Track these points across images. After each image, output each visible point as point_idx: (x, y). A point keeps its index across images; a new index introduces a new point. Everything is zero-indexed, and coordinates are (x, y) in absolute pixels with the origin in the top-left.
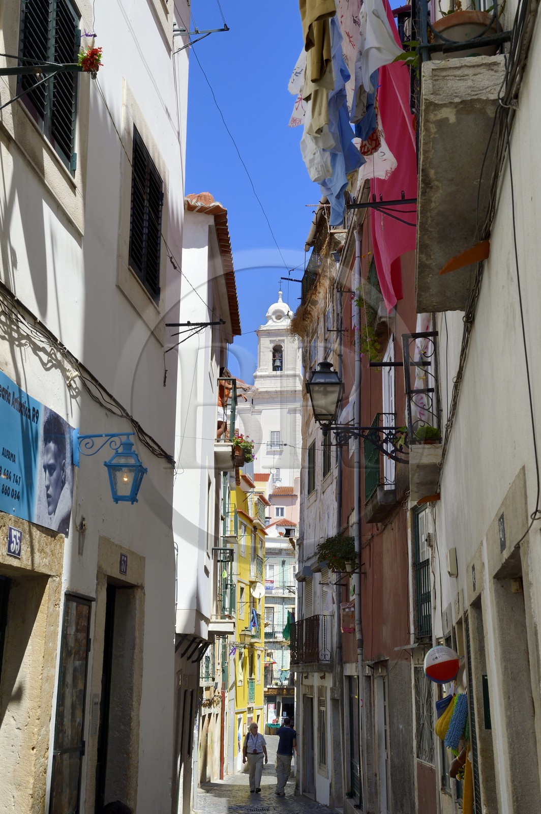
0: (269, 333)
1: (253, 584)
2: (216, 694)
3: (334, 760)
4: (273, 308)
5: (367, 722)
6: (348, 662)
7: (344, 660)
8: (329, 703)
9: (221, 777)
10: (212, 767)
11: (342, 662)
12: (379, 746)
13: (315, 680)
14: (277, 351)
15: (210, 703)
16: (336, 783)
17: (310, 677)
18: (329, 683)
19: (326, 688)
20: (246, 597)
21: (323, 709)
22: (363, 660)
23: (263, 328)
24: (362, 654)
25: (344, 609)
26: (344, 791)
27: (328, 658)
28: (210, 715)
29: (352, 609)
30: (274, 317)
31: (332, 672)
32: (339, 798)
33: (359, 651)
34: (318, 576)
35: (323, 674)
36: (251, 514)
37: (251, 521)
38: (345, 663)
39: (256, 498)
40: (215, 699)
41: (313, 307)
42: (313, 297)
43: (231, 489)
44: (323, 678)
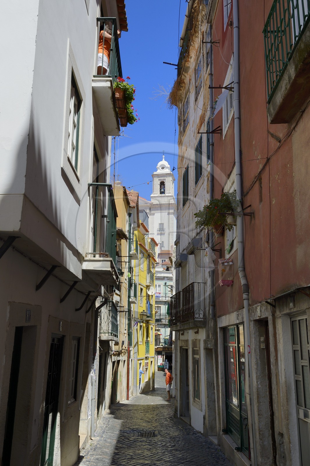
0: (158, 176)
1: (148, 287)
2: (124, 348)
3: (208, 397)
4: (160, 163)
6: (225, 314)
7: (218, 315)
8: (202, 352)
9: (128, 399)
10: (121, 393)
11: (215, 317)
13: (190, 335)
14: (162, 184)
15: (119, 354)
16: (209, 416)
17: (185, 333)
18: (202, 335)
19: (200, 340)
20: (144, 294)
21: (196, 356)
22: (249, 305)
23: (155, 173)
24: (248, 299)
25: (223, 263)
26: (220, 425)
27: (201, 316)
28: (119, 361)
29: (231, 263)
30: (160, 168)
31: (205, 327)
32: (212, 428)
33: (245, 296)
34: (191, 257)
35: (196, 330)
36: (147, 247)
37: (147, 251)
38: (220, 316)
39: (149, 240)
40: (123, 351)
43: (134, 229)
44: (197, 333)
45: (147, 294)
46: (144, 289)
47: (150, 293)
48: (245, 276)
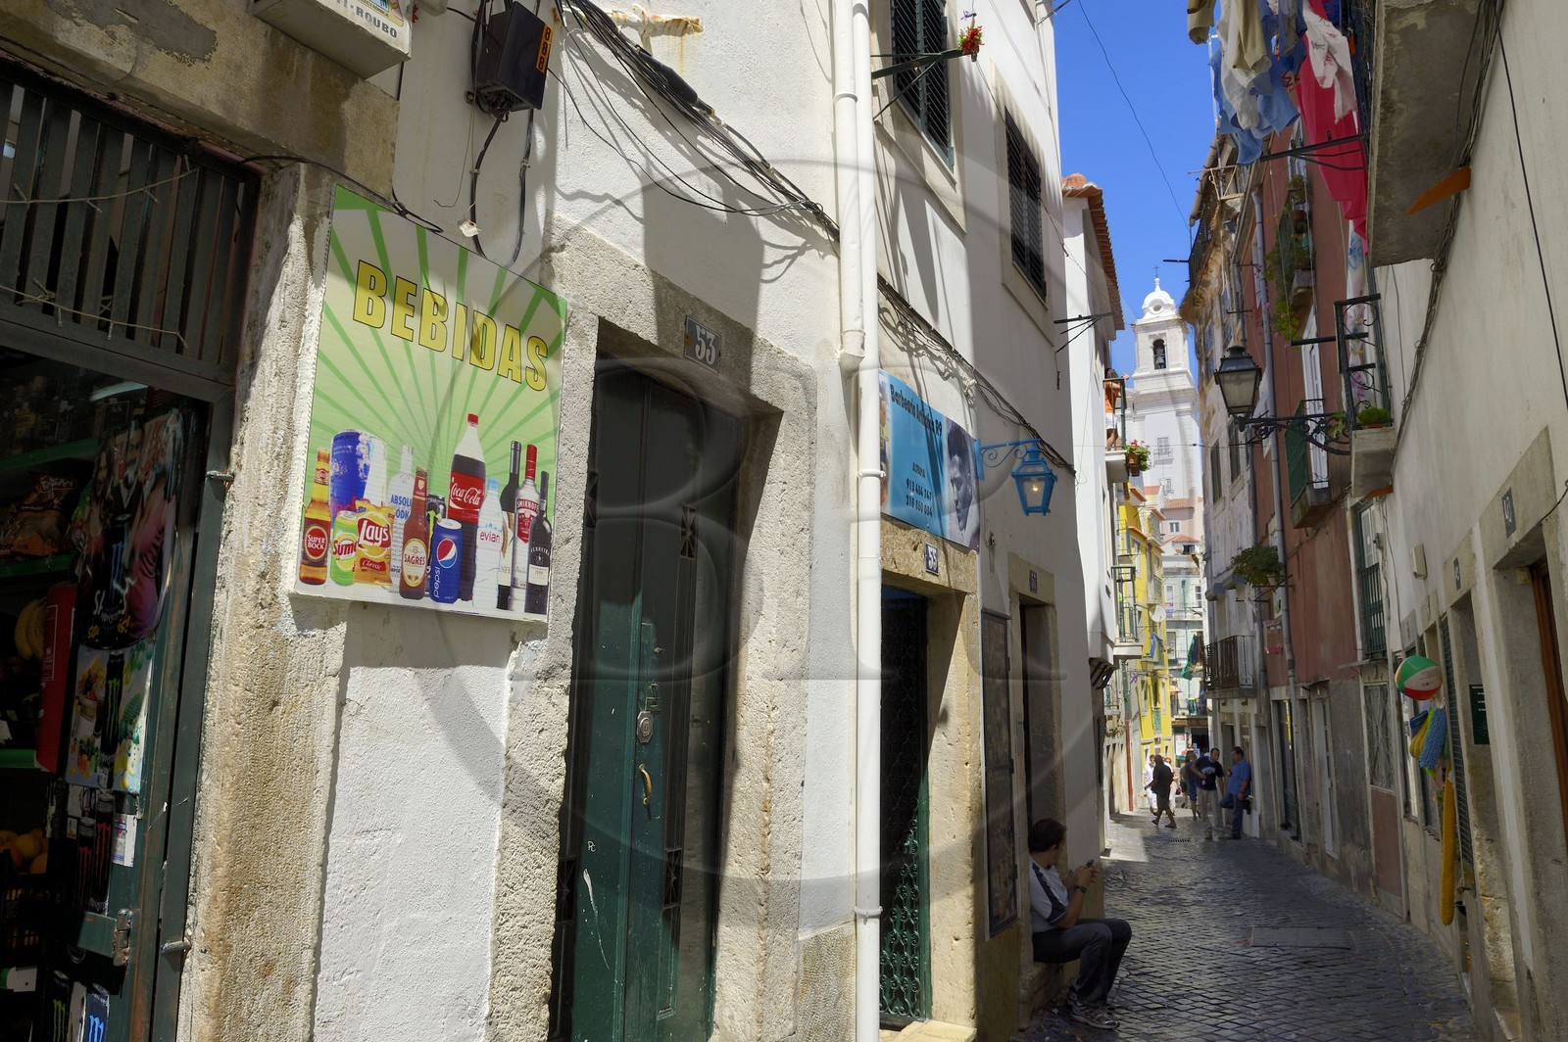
0: (1146, 328)
1: (1151, 607)
2: (1120, 723)
3: (1264, 790)
4: (1150, 298)
5: (1304, 749)
6: (1277, 686)
7: (1270, 683)
8: (1254, 731)
9: (1131, 809)
10: (1121, 799)
11: (1268, 686)
12: (1321, 773)
13: (1235, 706)
14: (1159, 346)
15: (1114, 733)
16: (1266, 815)
17: (1228, 703)
18: (1252, 708)
19: (1249, 714)
20: (1144, 622)
21: (1245, 737)
22: (1295, 682)
23: (1139, 322)
24: (1294, 676)
25: (1268, 628)
26: (1277, 822)
27: (1250, 682)
28: (1114, 745)
29: (1279, 627)
30: (1151, 309)
31: (1255, 697)
32: (1271, 829)
33: (1290, 673)
34: (1232, 593)
35: (1244, 701)
36: (1144, 531)
37: (1145, 538)
38: (1272, 686)
39: (1148, 513)
40: (1119, 729)
41: (1204, 289)
42: (1204, 277)
43: (1119, 504)
44: (1245, 704)
45: (1150, 620)
46: (1145, 612)
47: (1156, 618)
48: (1291, 650)
